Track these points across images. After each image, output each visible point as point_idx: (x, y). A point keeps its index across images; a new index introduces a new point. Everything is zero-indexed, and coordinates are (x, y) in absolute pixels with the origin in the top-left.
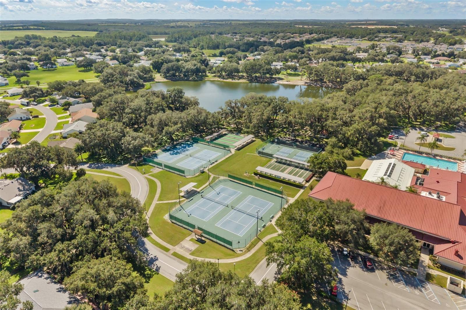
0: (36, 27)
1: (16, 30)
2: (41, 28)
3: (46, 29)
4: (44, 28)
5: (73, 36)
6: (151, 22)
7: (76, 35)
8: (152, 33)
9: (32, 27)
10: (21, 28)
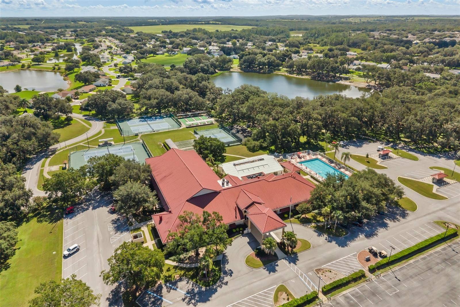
0: (214, 22)
1: (199, 24)
2: (217, 22)
3: (221, 24)
4: (220, 23)
5: (233, 30)
6: (321, 18)
7: (235, 30)
8: (303, 29)
9: (211, 22)
10: (204, 23)
